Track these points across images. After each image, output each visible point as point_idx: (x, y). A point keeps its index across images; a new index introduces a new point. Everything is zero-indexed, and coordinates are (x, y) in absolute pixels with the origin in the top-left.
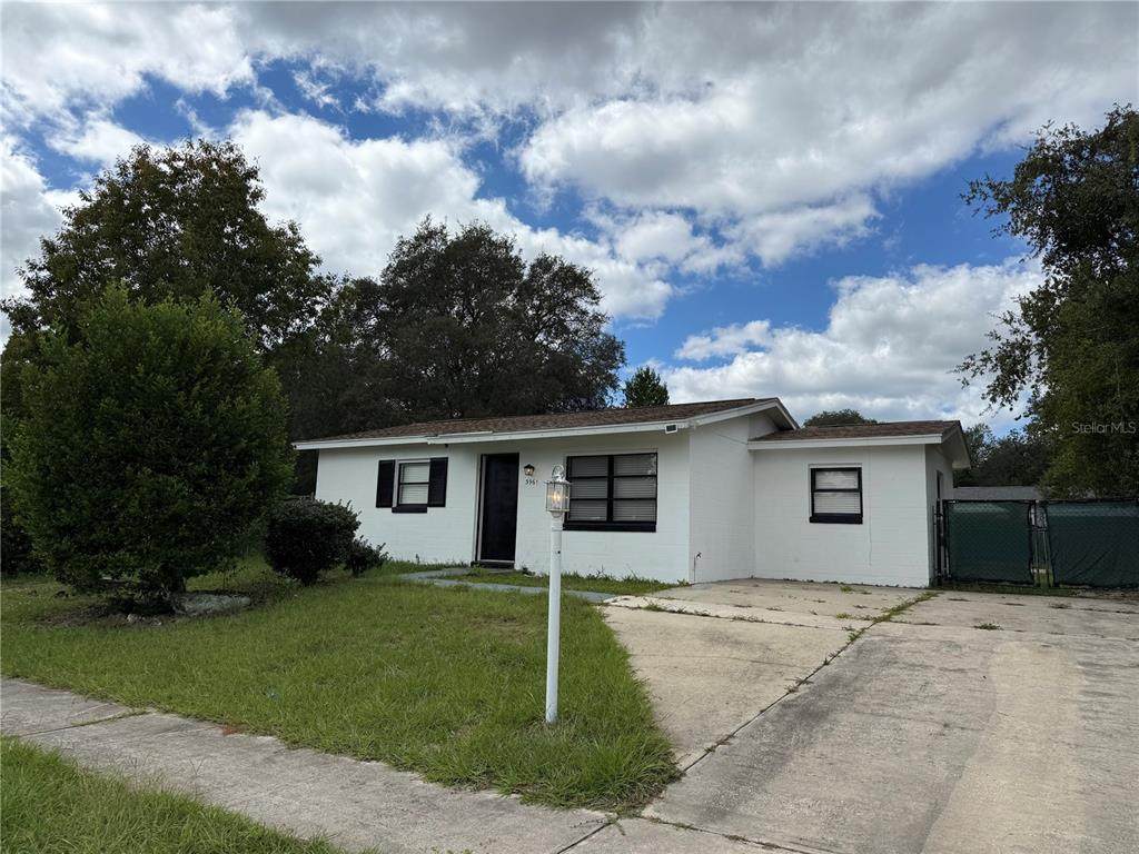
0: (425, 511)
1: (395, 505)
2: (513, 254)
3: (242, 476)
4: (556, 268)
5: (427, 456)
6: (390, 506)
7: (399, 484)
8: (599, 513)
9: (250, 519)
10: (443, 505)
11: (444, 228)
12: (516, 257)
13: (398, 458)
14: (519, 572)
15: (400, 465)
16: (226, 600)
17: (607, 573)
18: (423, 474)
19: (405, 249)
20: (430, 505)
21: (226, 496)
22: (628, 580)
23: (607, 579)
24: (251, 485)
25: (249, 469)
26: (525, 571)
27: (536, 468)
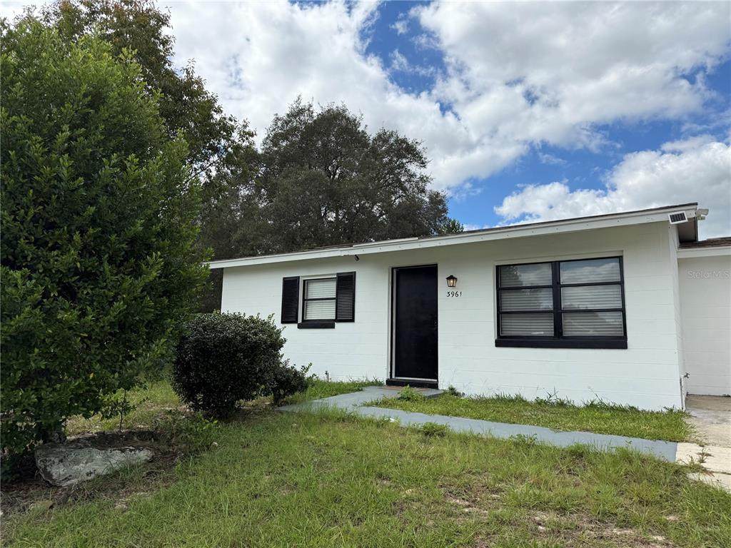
0: (333, 327)
1: (300, 321)
2: (360, 129)
3: (137, 273)
4: (392, 141)
5: (333, 271)
6: (296, 322)
7: (304, 300)
8: (544, 328)
9: (150, 339)
10: (352, 320)
11: (311, 106)
12: (363, 131)
13: (303, 274)
14: (445, 392)
15: (304, 281)
16: (117, 458)
17: (562, 396)
18: (330, 290)
19: (279, 124)
20: (338, 320)
21: (111, 304)
22: (592, 406)
23: (561, 404)
24: (148, 288)
25: (147, 264)
26: (453, 391)
27: (458, 279)
